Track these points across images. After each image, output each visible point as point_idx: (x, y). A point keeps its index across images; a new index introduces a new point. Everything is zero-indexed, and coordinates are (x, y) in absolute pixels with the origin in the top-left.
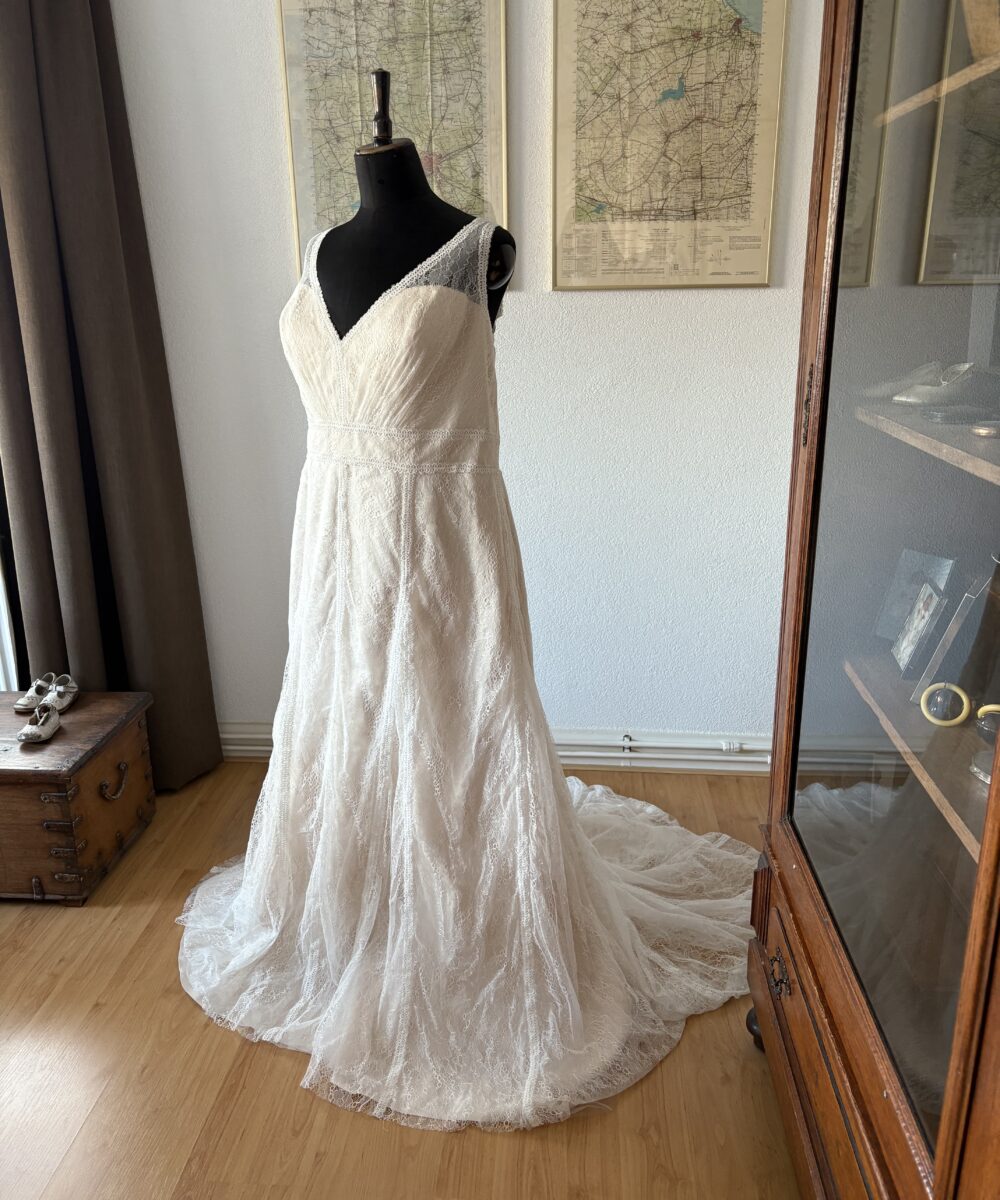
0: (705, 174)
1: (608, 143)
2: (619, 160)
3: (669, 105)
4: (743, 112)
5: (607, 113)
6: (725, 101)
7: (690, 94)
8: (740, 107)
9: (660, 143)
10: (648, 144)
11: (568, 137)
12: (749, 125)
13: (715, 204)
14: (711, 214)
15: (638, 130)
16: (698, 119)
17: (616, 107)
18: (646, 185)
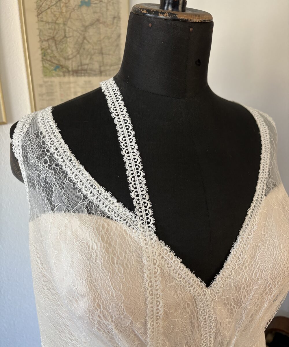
0: (104, 52)
1: (57, 27)
2: (63, 38)
3: (84, 9)
4: (115, 21)
5: (54, 7)
6: (108, 13)
7: (94, 5)
8: (114, 18)
9: (82, 31)
10: (76, 31)
11: (32, 18)
12: (118, 28)
13: (108, 68)
14: (108, 73)
15: (71, 21)
16: (98, 20)
17: (58, 4)
18: (78, 56)
